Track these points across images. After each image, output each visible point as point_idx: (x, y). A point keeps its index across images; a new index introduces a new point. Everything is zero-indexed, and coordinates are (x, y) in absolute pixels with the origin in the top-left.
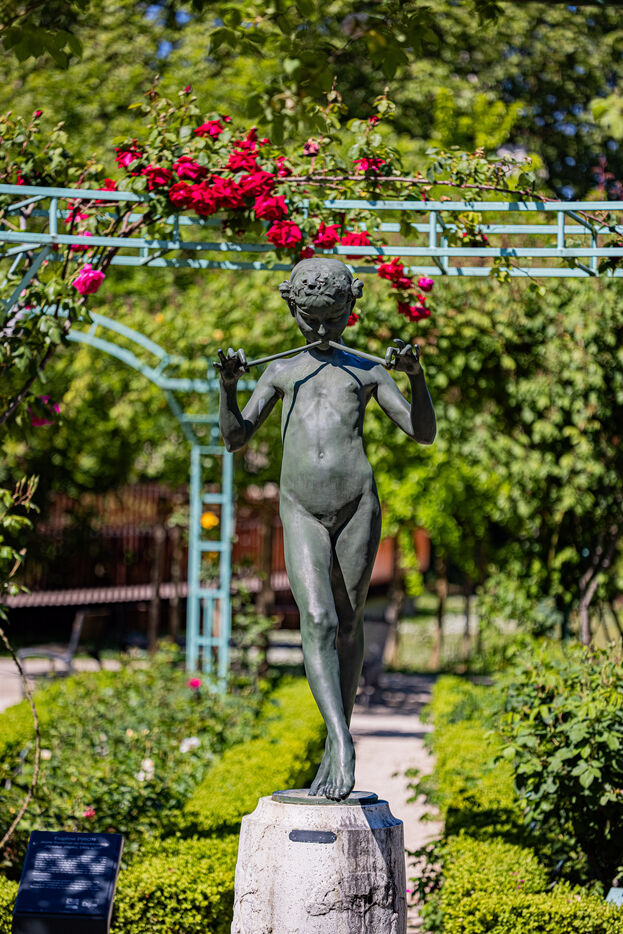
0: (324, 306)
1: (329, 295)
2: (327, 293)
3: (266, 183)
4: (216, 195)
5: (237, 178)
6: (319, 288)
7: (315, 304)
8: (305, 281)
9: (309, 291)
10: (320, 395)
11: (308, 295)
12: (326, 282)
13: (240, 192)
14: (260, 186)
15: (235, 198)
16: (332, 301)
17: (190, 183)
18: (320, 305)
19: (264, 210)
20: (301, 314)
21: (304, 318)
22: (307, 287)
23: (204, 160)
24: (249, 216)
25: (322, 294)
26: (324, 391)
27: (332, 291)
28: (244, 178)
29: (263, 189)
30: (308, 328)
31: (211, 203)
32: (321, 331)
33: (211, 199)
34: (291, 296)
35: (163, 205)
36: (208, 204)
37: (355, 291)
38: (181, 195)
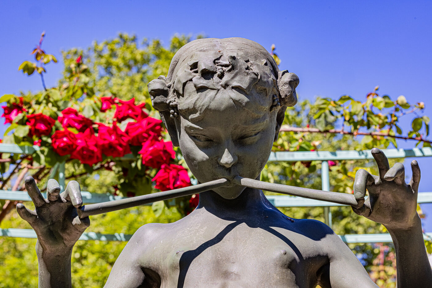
0: (229, 108)
1: (238, 89)
2: (235, 83)
3: (153, 129)
4: (101, 143)
5: (123, 126)
6: (221, 76)
7: (213, 105)
8: (195, 66)
9: (203, 82)
10: (226, 275)
11: (201, 89)
12: (233, 67)
13: (126, 139)
14: (147, 132)
15: (121, 145)
16: (244, 99)
17: (74, 131)
18: (223, 107)
19: (151, 155)
20: (188, 130)
21: (194, 137)
22: (198, 75)
23: (89, 112)
24: (136, 166)
25: (226, 86)
26: (234, 269)
27: (244, 81)
28: (130, 124)
29: (150, 135)
30: (201, 155)
31: (96, 150)
32: (227, 158)
33: (96, 145)
34: (171, 98)
35: (46, 153)
36: (93, 152)
37: (284, 90)
38: (64, 142)
